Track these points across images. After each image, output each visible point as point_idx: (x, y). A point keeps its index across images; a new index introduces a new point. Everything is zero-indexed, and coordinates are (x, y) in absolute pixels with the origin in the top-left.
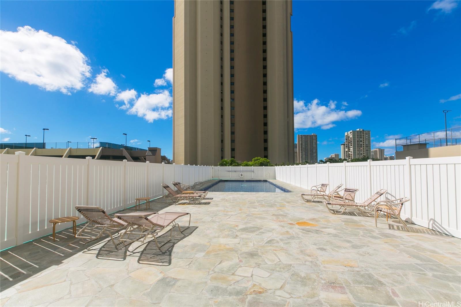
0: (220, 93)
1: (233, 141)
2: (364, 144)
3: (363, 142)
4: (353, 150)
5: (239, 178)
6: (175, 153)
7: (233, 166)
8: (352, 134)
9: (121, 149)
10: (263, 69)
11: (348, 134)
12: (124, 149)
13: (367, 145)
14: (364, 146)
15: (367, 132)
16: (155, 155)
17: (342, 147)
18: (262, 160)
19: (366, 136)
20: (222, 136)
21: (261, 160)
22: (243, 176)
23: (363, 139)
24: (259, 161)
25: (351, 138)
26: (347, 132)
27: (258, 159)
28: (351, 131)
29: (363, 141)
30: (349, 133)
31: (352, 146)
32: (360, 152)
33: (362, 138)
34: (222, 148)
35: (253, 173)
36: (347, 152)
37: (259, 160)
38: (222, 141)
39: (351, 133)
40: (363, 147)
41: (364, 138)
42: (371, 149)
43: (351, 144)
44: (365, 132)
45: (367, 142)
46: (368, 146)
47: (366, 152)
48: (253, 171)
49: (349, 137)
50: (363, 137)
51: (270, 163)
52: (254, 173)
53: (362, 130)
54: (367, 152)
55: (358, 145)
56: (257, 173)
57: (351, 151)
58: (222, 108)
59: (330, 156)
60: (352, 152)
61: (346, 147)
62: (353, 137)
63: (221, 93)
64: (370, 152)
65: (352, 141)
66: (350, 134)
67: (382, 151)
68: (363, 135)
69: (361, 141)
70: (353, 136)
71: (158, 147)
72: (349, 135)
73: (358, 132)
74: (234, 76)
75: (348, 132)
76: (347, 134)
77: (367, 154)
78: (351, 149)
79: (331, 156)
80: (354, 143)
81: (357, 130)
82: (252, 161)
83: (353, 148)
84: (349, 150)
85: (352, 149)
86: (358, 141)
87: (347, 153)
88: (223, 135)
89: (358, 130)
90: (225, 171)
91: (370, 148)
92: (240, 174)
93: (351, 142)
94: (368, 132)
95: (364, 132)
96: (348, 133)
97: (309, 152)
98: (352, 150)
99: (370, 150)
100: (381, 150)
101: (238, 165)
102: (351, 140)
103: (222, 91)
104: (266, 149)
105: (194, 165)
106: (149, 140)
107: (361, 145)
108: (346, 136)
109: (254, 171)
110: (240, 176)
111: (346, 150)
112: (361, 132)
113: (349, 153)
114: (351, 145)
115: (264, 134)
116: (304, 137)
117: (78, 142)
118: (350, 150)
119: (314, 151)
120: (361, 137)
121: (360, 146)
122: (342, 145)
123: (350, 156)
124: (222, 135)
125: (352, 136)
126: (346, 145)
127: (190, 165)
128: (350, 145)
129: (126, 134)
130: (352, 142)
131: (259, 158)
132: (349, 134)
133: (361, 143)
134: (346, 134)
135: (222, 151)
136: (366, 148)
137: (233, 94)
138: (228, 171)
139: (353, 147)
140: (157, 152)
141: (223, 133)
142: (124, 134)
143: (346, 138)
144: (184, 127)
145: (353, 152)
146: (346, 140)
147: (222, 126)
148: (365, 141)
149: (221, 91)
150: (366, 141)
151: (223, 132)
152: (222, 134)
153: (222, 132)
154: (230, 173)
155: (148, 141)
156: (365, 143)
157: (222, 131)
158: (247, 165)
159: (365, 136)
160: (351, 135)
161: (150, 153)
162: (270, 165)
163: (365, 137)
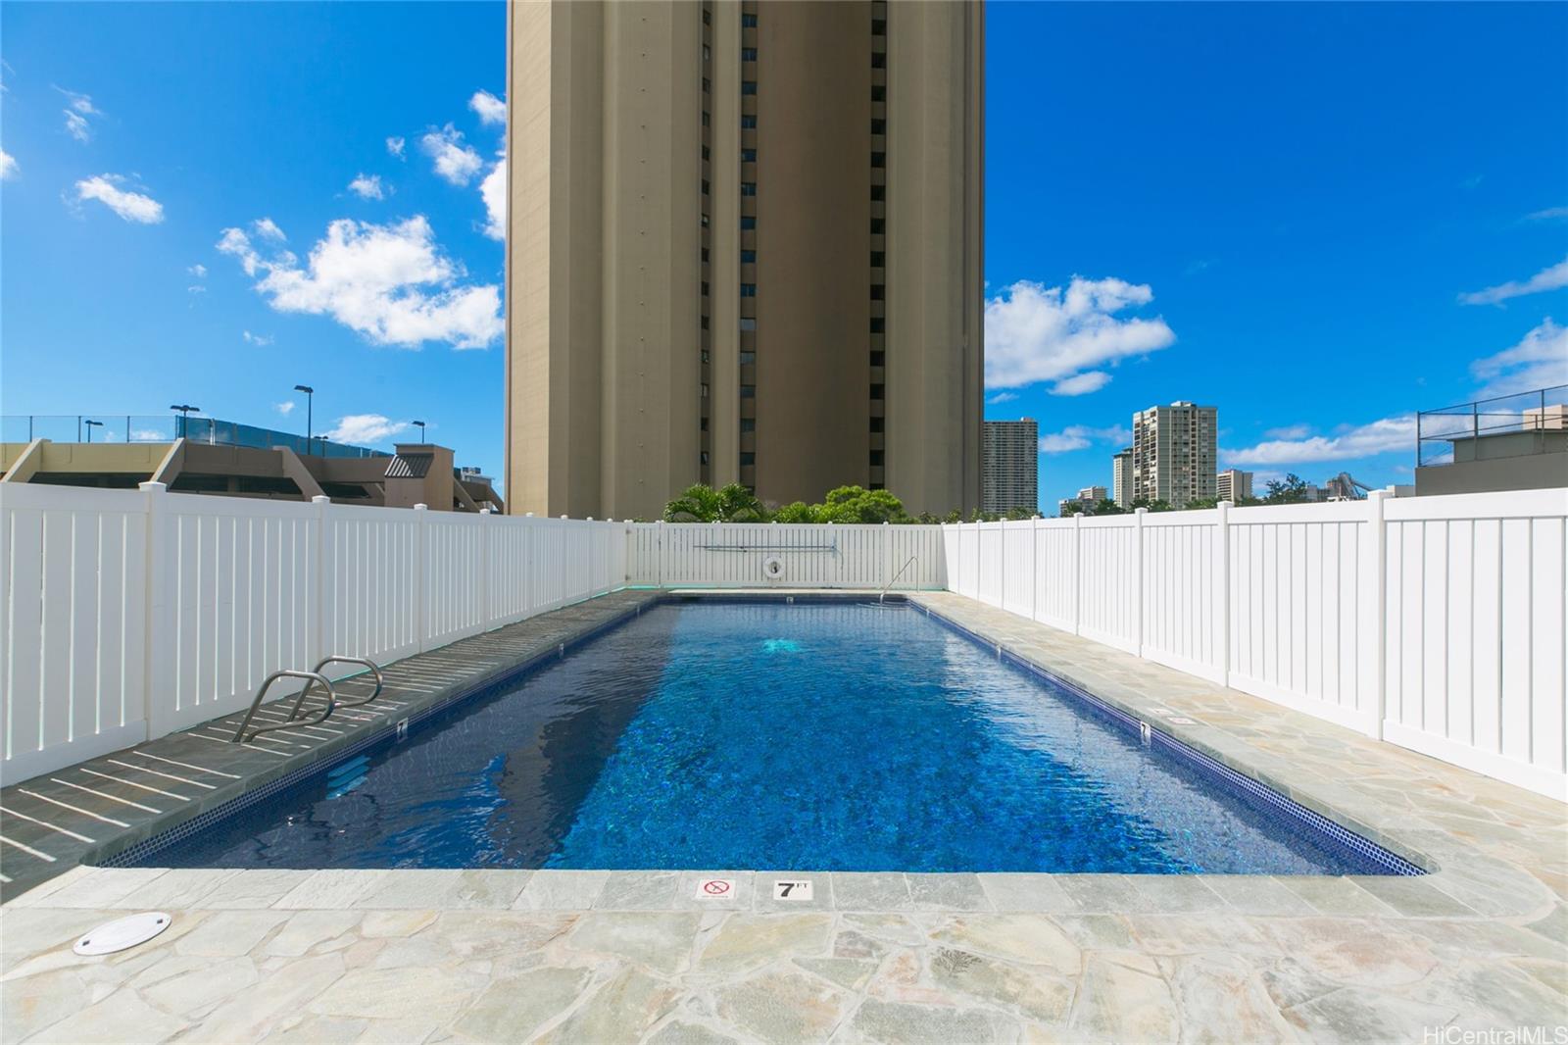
0: (700, 223)
1: (747, 424)
2: (1193, 455)
3: (1191, 445)
4: (1159, 475)
5: (759, 583)
6: (512, 470)
7: (735, 521)
8: (1156, 418)
9: (276, 448)
10: (873, 132)
11: (1143, 420)
12: (287, 450)
13: (1204, 456)
14: (1193, 461)
15: (1205, 413)
16: (423, 477)
17: (1118, 463)
18: (868, 498)
19: (1202, 425)
20: (706, 402)
21: (863, 496)
22: (781, 573)
23: (1193, 436)
24: (855, 504)
25: (1153, 433)
26: (1139, 413)
27: (851, 495)
28: (1155, 409)
29: (1193, 442)
30: (1147, 413)
31: (1156, 461)
32: (1180, 481)
33: (1191, 433)
34: (702, 453)
35: (834, 556)
36: (1137, 479)
37: (858, 497)
38: (705, 424)
39: (1153, 414)
40: (1191, 464)
41: (1197, 433)
42: (1217, 470)
43: (1154, 452)
44: (1199, 411)
45: (1204, 447)
46: (1209, 461)
47: (1199, 481)
48: (834, 548)
49: (1145, 428)
50: (1193, 430)
51: (903, 512)
52: (839, 556)
53: (1189, 405)
54: (1204, 481)
55: (1175, 456)
56: (852, 556)
57: (1153, 477)
58: (706, 289)
59: (1079, 495)
60: (1156, 478)
61: (1137, 461)
62: (1159, 431)
63: (704, 224)
64: (1215, 481)
65: (1157, 442)
66: (1151, 420)
67: (1244, 478)
68: (1193, 423)
69: (1186, 444)
70: (1159, 425)
71: (435, 444)
72: (1146, 422)
73: (1175, 412)
74: (757, 156)
75: (1145, 413)
76: (1139, 418)
77: (1204, 488)
78: (1151, 469)
79: (1083, 495)
80: (1163, 450)
81: (1173, 405)
82: (823, 502)
83: (1159, 469)
84: (1145, 472)
85: (1154, 470)
86: (1175, 443)
87: (1137, 485)
88: (708, 397)
89: (1177, 404)
90: (691, 548)
91: (1215, 468)
92: (769, 561)
93: (1153, 445)
94: (1209, 411)
95: (1197, 412)
96: (1142, 415)
97: (1011, 482)
98: (1156, 475)
99: (1215, 475)
100: (1243, 474)
101: (762, 518)
102: (1154, 439)
103: (708, 217)
104: (877, 458)
105: (590, 519)
106: (421, 421)
107: (1186, 456)
108: (1137, 425)
109: (839, 548)
110: (768, 572)
111: (1137, 472)
112: (1186, 412)
113: (1145, 483)
114: (1154, 458)
115: (872, 397)
116: (994, 430)
117: (129, 417)
118: (1148, 472)
119: (1027, 477)
120: (1186, 431)
121: (1181, 460)
122: (1116, 457)
123: (1150, 493)
124: (702, 397)
125: (1155, 425)
126: (1137, 455)
127: (570, 518)
128: (1149, 455)
129: (309, 390)
130: (1157, 448)
131: (855, 489)
132: (1145, 417)
133: (1185, 450)
134: (1137, 417)
135: (703, 462)
136: (1200, 469)
137: (750, 231)
138: (706, 547)
139: (1159, 462)
140: (434, 461)
141: (708, 389)
142: (298, 388)
143: (1136, 432)
144: (546, 359)
145: (1159, 481)
146: (1137, 438)
147: (703, 362)
148: (1199, 443)
149: (703, 215)
150: (1203, 444)
151: (708, 385)
152: (705, 394)
153: (705, 388)
154: (719, 555)
155: (415, 423)
156: (1199, 449)
157: (706, 382)
158: (805, 518)
159: (1200, 424)
160: (1154, 421)
161: (404, 469)
162: (903, 519)
163: (1199, 431)
